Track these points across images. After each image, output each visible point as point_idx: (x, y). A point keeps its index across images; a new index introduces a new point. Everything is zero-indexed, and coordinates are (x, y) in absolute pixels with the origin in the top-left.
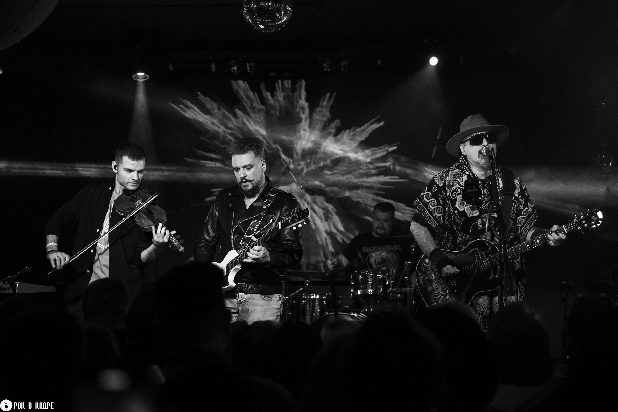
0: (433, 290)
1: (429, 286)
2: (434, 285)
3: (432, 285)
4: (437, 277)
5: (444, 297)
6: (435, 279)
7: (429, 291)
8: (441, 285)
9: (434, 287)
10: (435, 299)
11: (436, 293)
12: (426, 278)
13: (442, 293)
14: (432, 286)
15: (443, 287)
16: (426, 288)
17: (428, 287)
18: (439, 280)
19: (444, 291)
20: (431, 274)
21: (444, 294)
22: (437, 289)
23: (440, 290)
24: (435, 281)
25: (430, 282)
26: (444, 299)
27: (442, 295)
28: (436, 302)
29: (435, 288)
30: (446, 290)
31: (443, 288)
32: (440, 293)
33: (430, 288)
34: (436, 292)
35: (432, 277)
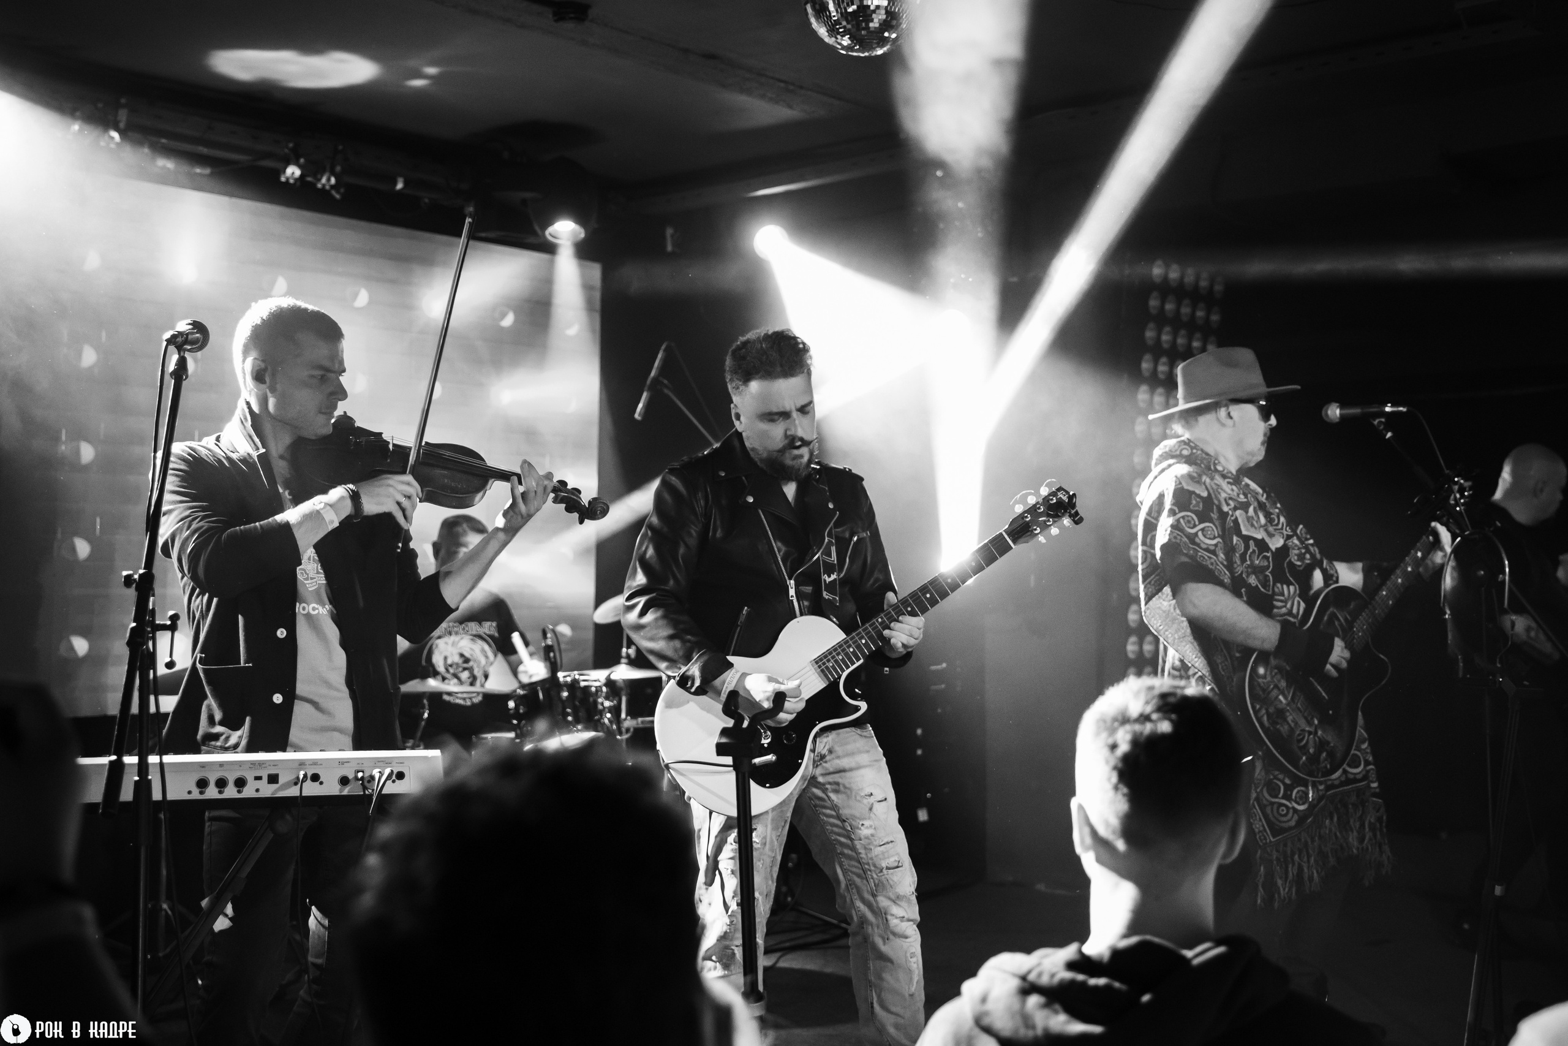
0: (1292, 730)
1: (1282, 726)
2: (1290, 719)
3: (1285, 720)
4: (1289, 698)
5: (1314, 737)
6: (1288, 704)
7: (1284, 734)
8: (1301, 711)
9: (1290, 722)
10: (1301, 748)
11: (1299, 735)
12: (1271, 710)
13: (1307, 729)
14: (1288, 723)
15: (1306, 714)
16: (1278, 731)
17: (1281, 729)
18: (1294, 702)
19: (1310, 723)
20: (1277, 697)
21: (1312, 729)
22: (1296, 724)
23: (1303, 724)
24: (1288, 708)
25: (1281, 714)
26: (1315, 740)
27: (1310, 733)
28: (1305, 754)
29: (1293, 725)
30: (1312, 718)
31: (1306, 718)
32: (1303, 730)
33: (1284, 729)
34: (1298, 732)
35: (1281, 702)
